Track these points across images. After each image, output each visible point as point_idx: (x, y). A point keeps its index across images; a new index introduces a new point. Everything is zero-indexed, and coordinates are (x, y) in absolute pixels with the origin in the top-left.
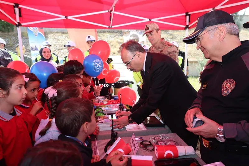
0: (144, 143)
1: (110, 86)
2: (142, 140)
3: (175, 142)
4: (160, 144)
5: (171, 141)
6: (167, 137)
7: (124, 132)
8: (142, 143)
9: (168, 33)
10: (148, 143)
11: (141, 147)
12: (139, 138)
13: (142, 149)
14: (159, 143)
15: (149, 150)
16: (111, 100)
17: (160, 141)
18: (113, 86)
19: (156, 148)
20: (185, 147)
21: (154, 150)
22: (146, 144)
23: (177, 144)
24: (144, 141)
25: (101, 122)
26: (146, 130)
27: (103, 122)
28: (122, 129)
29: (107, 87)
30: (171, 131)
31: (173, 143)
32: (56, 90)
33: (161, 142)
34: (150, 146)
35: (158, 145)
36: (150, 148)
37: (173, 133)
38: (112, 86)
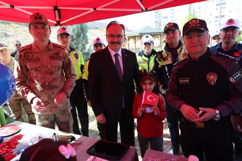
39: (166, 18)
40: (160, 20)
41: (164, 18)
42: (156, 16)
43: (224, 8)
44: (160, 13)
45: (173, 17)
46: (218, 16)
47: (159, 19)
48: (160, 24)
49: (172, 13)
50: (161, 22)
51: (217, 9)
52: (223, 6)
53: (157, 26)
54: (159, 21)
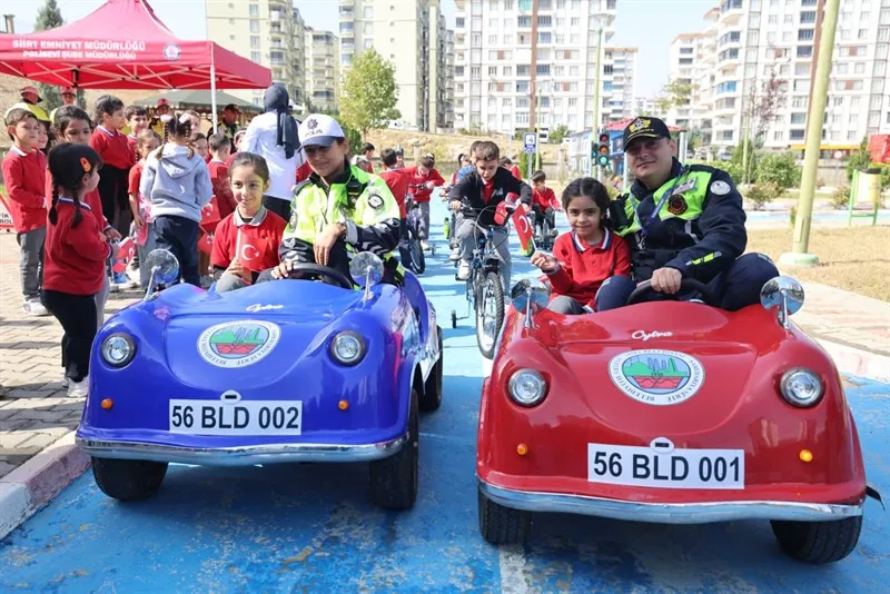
39: (323, 42)
40: (296, 46)
41: (316, 38)
42: (276, 25)
43: (547, 36)
44: (295, 15)
45: (352, 40)
46: (528, 66)
47: (293, 43)
48: (296, 67)
49: (350, 26)
50: (304, 59)
51: (522, 37)
52: (541, 29)
53: (281, 72)
54: (293, 50)
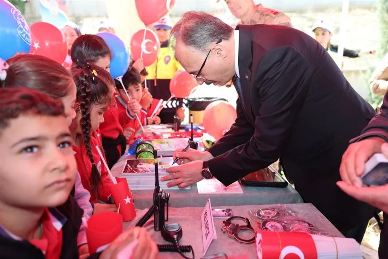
0: (234, 222)
1: (181, 105)
2: (229, 215)
3: (309, 224)
4: (272, 226)
5: (299, 221)
6: (290, 212)
7: (193, 195)
8: (227, 223)
9: (305, 17)
10: (243, 223)
11: (224, 232)
12: (223, 211)
13: (226, 236)
14: (268, 225)
15: (242, 241)
16: (178, 130)
17: (272, 220)
18: (187, 105)
19: (259, 237)
20: (336, 238)
21: (255, 242)
22: (238, 225)
23: (313, 229)
24: (233, 218)
25: (142, 172)
26: (243, 193)
27: (146, 171)
28: (189, 188)
29: (175, 106)
30: (300, 199)
31: (304, 228)
32: (5, 65)
33: (273, 223)
34: (246, 229)
35: (266, 228)
36: (246, 235)
37: (305, 202)
38: (184, 105)
